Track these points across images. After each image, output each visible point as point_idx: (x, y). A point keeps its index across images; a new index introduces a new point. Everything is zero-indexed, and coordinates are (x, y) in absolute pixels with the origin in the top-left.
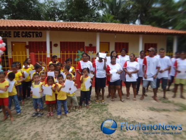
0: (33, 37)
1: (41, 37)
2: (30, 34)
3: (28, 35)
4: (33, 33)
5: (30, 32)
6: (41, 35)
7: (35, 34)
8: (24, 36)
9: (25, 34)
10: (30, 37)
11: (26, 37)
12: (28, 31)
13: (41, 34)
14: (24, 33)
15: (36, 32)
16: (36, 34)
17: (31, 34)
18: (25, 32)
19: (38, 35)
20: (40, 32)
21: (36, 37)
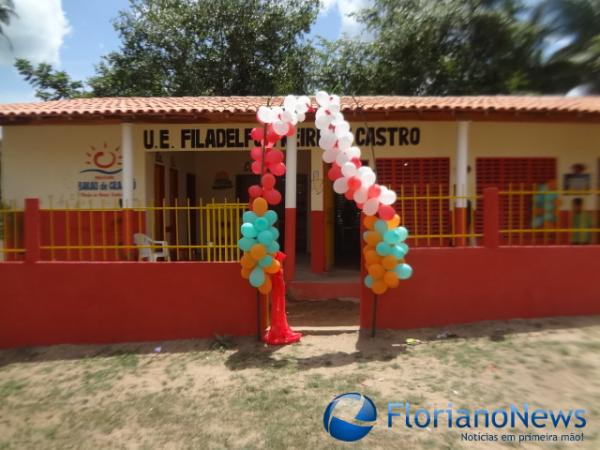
0: (392, 143)
1: (416, 142)
2: (382, 134)
3: (377, 139)
4: (392, 130)
5: (383, 130)
6: (415, 139)
7: (397, 135)
8: (363, 141)
9: (368, 137)
10: (383, 142)
11: (370, 144)
12: (376, 125)
13: (415, 133)
14: (363, 133)
15: (402, 129)
16: (401, 133)
17: (387, 135)
18: (366, 130)
19: (408, 138)
20: (413, 130)
21: (401, 144)
